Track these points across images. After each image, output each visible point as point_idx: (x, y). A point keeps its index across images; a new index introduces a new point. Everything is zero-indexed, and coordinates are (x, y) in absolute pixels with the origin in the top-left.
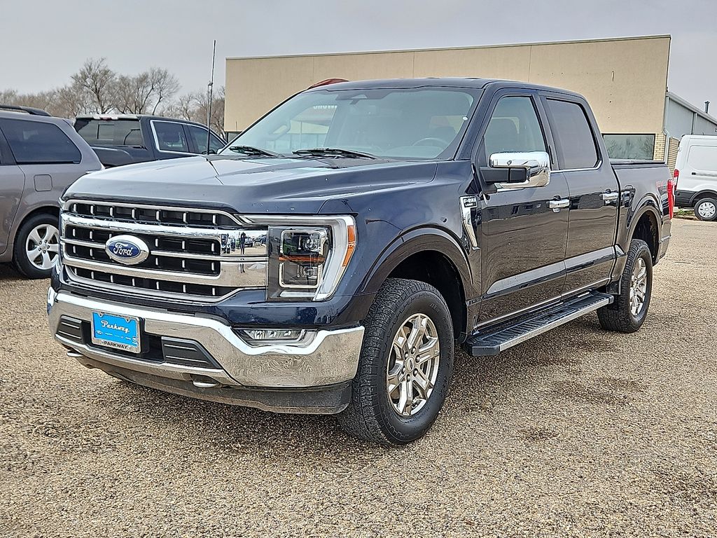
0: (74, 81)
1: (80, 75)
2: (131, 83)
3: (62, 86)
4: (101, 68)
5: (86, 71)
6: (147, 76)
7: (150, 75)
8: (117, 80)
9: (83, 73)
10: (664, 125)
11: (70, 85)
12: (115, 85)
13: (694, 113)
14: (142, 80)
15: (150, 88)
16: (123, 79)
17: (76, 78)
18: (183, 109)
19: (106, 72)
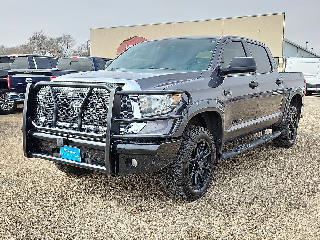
0: (29, 41)
1: (32, 38)
2: (55, 41)
3: (24, 43)
4: (41, 35)
5: (34, 36)
6: (62, 38)
7: (63, 38)
8: (48, 40)
9: (33, 37)
10: (282, 53)
11: (28, 43)
12: (47, 42)
13: (298, 47)
14: (60, 40)
15: (63, 43)
16: (51, 39)
17: (30, 39)
18: (79, 52)
19: (43, 37)
